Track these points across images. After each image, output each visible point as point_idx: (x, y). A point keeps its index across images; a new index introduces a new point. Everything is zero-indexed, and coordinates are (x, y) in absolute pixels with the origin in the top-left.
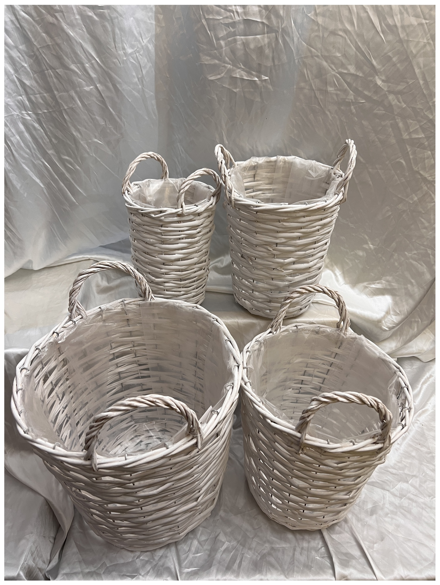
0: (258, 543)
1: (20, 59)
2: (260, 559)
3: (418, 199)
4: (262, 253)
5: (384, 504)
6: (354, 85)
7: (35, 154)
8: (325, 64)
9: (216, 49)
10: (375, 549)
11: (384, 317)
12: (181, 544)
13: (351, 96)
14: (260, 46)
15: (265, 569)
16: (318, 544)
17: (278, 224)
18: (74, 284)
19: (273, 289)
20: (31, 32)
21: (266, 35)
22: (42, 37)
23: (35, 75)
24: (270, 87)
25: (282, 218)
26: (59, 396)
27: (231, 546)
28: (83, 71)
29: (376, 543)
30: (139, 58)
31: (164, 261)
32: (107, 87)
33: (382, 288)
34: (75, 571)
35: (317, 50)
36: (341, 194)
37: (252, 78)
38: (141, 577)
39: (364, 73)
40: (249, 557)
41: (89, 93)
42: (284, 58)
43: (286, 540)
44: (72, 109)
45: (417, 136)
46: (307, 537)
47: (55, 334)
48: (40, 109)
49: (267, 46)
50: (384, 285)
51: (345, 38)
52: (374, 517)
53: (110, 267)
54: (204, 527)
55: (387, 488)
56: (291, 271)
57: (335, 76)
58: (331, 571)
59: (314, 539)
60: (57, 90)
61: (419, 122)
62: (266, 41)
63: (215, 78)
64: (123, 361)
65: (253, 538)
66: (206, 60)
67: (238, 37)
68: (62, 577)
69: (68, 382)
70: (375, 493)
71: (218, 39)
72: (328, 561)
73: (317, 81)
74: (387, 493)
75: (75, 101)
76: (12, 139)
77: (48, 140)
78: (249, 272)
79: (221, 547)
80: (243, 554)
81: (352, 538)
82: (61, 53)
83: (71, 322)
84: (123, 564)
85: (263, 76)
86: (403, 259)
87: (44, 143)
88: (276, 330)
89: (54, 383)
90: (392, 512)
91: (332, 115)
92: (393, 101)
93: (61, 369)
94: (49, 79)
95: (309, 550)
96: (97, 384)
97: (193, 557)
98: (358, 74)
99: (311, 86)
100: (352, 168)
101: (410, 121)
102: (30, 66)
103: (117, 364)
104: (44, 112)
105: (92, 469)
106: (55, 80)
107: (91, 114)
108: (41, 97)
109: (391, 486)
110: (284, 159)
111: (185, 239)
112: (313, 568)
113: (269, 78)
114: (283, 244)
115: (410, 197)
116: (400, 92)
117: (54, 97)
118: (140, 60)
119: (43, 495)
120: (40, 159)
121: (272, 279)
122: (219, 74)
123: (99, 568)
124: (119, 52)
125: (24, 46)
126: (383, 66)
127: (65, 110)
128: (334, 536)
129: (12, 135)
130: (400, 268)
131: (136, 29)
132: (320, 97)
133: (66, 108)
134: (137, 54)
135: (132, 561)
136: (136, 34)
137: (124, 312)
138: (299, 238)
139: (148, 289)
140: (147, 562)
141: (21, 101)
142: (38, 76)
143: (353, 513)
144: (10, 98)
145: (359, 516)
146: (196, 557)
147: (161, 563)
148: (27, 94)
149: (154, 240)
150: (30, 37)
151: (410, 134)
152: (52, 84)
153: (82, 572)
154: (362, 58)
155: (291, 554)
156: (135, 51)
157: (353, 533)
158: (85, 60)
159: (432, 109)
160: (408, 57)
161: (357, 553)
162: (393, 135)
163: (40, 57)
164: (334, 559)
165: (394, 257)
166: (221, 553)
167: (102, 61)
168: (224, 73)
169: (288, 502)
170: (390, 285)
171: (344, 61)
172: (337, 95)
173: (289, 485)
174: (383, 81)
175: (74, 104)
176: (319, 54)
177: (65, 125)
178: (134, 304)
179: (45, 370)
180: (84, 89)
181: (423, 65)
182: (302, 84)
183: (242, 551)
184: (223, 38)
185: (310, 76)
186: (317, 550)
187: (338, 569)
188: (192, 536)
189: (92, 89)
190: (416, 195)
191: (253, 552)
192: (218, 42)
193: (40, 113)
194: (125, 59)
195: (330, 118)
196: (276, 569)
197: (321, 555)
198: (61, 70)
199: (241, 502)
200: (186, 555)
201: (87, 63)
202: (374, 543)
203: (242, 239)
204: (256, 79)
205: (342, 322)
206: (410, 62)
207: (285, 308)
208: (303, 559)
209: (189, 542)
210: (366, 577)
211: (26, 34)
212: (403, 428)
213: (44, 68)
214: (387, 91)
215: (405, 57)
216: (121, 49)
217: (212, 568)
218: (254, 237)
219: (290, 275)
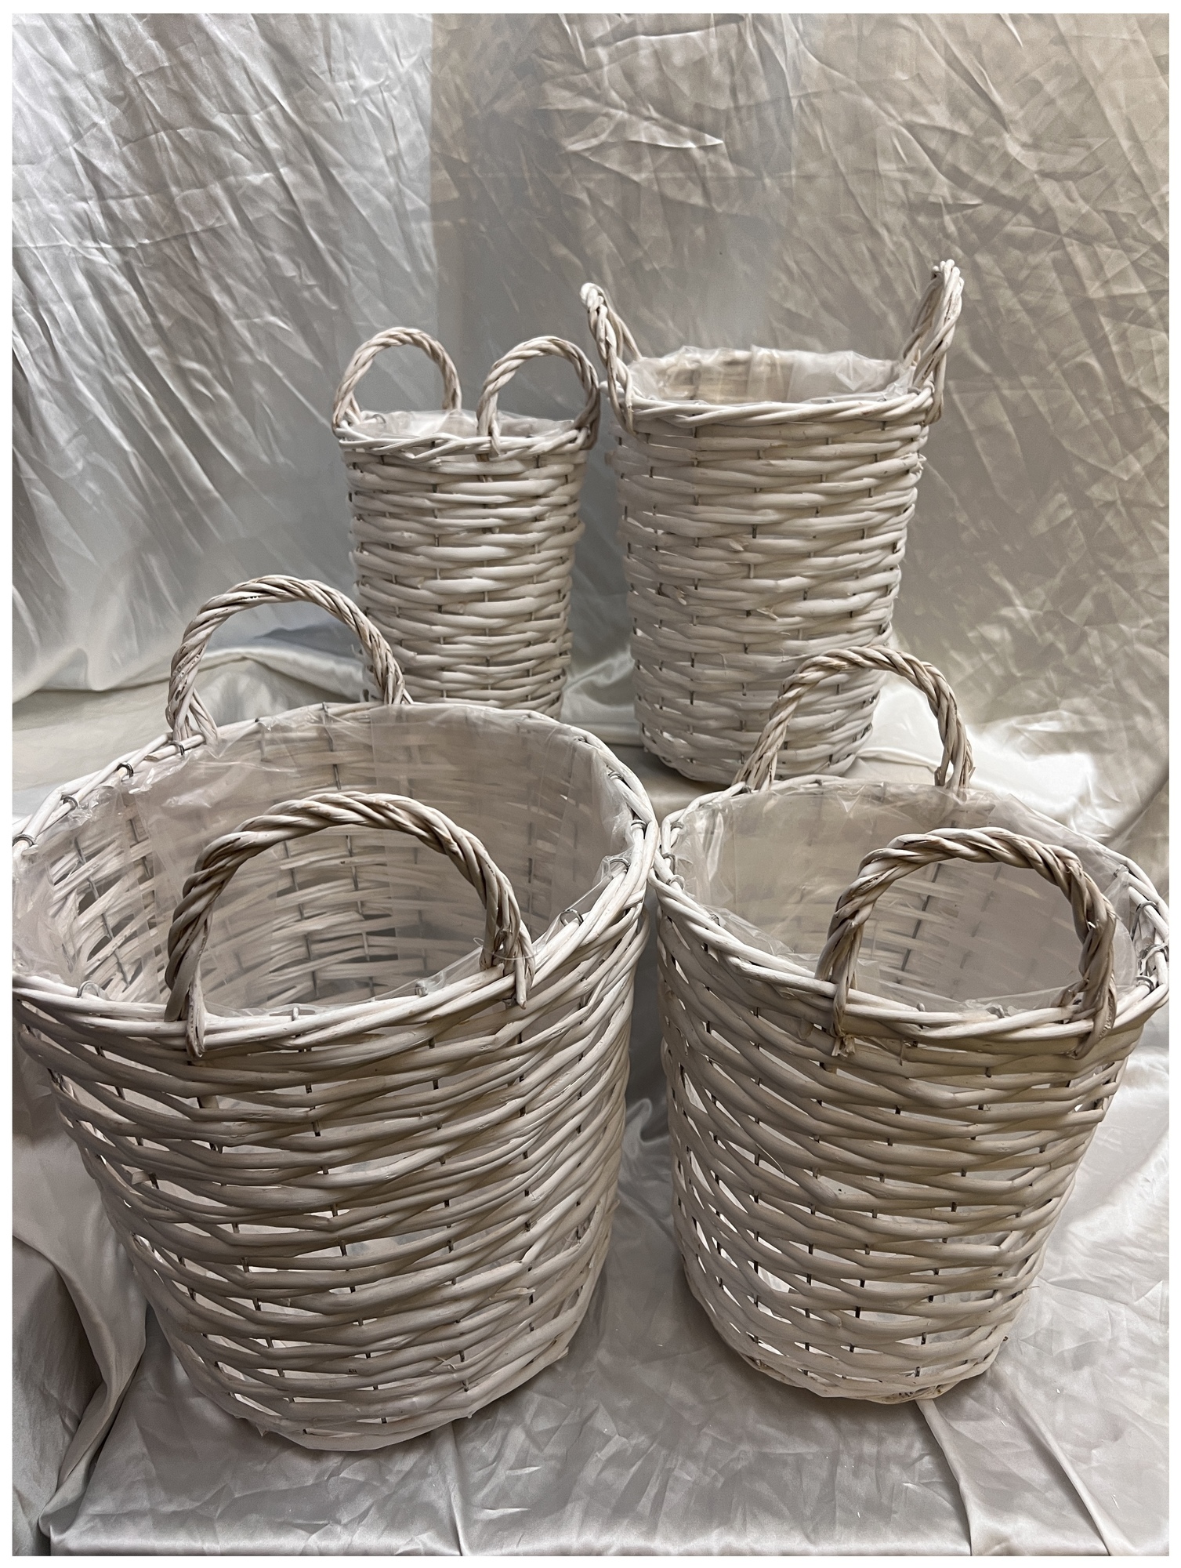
0: (717, 1443)
1: (88, 106)
2: (725, 1484)
3: (1145, 468)
4: (713, 565)
5: (1114, 1340)
6: (949, 158)
7: (114, 359)
8: (868, 102)
9: (587, 71)
10: (1094, 1464)
11: (1074, 811)
12: (472, 1440)
13: (943, 189)
14: (697, 58)
15: (739, 1515)
16: (910, 1447)
17: (757, 464)
18: (185, 635)
19: (748, 683)
20: (122, 38)
21: (713, 30)
22: (147, 49)
23: (125, 149)
24: (727, 165)
25: (767, 443)
26: (126, 968)
27: (630, 1450)
28: (244, 130)
29: (1096, 1447)
30: (390, 105)
31: (440, 600)
32: (306, 176)
33: (1063, 730)
34: (131, 1507)
35: (846, 74)
36: (926, 393)
37: (679, 143)
38: (339, 1529)
39: (972, 126)
40: (689, 1478)
41: (259, 190)
42: (762, 90)
43: (807, 1435)
44: (212, 231)
45: (1126, 291)
46: (873, 1427)
47: (124, 770)
48: (133, 238)
49: (716, 56)
50: (1068, 723)
51: (917, 34)
52: (1085, 1372)
53: (288, 594)
54: (547, 1394)
55: (1123, 1296)
56: (797, 619)
57: (898, 134)
58: (955, 1524)
59: (898, 1434)
60: (178, 183)
61: (1128, 250)
62: (714, 43)
63: (585, 147)
64: (318, 899)
65: (700, 1428)
66: (561, 99)
67: (642, 37)
68: (89, 1525)
69: (153, 932)
70: (1082, 1308)
71: (590, 44)
72: (945, 1494)
73: (851, 151)
74: (1123, 1310)
75: (223, 213)
76: (55, 308)
77: (148, 320)
78: (679, 636)
79: (600, 1449)
80: (671, 1470)
81: (1019, 1432)
82: (193, 85)
83: (172, 748)
84: (284, 1495)
85: (707, 136)
86: (1114, 645)
87: (137, 328)
88: (758, 787)
89: (112, 922)
90: (1142, 1362)
91: (895, 239)
92: (1056, 197)
93: (133, 886)
94: (158, 155)
95: (881, 1462)
96: (240, 963)
97: (508, 1478)
98: (956, 128)
99: (835, 165)
100: (953, 318)
101: (1103, 250)
102: (115, 126)
103: (300, 908)
104: (142, 246)
105: (187, 1049)
106: (174, 157)
107: (261, 247)
108: (136, 205)
109: (1134, 1293)
110: (771, 357)
111: (500, 532)
112: (896, 1512)
113: (726, 143)
114: (770, 529)
115: (1122, 463)
116: (1072, 175)
117: (169, 204)
118: (392, 111)
119: (52, 1258)
120: (123, 373)
121: (746, 649)
122: (595, 136)
123: (206, 1503)
124: (340, 84)
125: (102, 72)
126: (1022, 106)
127: (195, 234)
128: (963, 1427)
129: (55, 298)
130: (1110, 671)
131: (384, 30)
132: (859, 188)
133: (198, 228)
134: (385, 94)
135: (315, 1485)
136: (385, 43)
137: (327, 740)
138: (817, 510)
139: (392, 670)
140: (360, 1487)
141: (84, 216)
142: (131, 149)
143: (1018, 1364)
144: (57, 202)
145: (1038, 1372)
146: (518, 1478)
147: (404, 1492)
148: (101, 196)
149: (413, 535)
150: (116, 49)
151: (1106, 283)
152: (165, 168)
153: (152, 1512)
154: (965, 86)
155: (824, 1474)
156: (379, 86)
157: (1023, 1416)
158: (251, 105)
159: (1158, 214)
160: (1084, 81)
161: (1037, 1474)
162: (1060, 289)
163: (138, 101)
164: (965, 1486)
165: (1091, 641)
166: (600, 1467)
167: (297, 111)
168: (608, 132)
169: (809, 1282)
170: (1085, 723)
171: (918, 92)
172: (905, 184)
173: (809, 1211)
174: (1024, 145)
175: (218, 219)
176: (853, 82)
177: (194, 275)
178: (355, 719)
179: (87, 870)
180: (247, 181)
181: (1126, 98)
182: (812, 166)
183: (665, 1461)
184: (604, 42)
185: (830, 141)
186: (907, 1465)
187: (979, 1519)
188: (508, 1418)
189: (266, 180)
190: (1138, 458)
191: (701, 1464)
192: (592, 50)
193: (133, 246)
194: (354, 101)
195: (890, 245)
196: (777, 1514)
197: (921, 1477)
198: (191, 129)
199: (665, 1326)
200: (488, 1470)
201: (257, 112)
202: (1091, 1446)
203: (660, 532)
204: (690, 145)
205: (951, 765)
206: (1092, 94)
207: (783, 714)
208: (863, 1487)
209: (498, 1435)
210: (1072, 1545)
211: (107, 43)
212: (1151, 991)
213: (148, 126)
214: (1037, 172)
215: (1076, 81)
216: (344, 75)
217: (569, 1507)
218: (690, 515)
219: (795, 634)
